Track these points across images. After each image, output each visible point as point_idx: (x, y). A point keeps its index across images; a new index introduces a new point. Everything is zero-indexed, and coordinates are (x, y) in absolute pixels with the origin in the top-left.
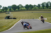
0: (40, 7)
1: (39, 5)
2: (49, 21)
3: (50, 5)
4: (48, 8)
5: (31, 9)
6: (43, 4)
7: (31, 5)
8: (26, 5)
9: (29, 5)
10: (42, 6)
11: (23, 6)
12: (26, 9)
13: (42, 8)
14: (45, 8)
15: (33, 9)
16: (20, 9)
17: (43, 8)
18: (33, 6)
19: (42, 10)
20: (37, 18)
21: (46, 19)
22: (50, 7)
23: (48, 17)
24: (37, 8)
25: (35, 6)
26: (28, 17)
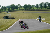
0: (39, 7)
1: (37, 5)
2: (47, 21)
3: (48, 6)
4: (46, 8)
5: (29, 9)
6: (41, 4)
7: (29, 5)
8: (25, 5)
9: (27, 5)
10: (40, 6)
11: (22, 6)
12: (24, 9)
13: (40, 8)
14: (43, 8)
15: (31, 9)
16: (19, 8)
17: (42, 8)
18: (32, 6)
19: (40, 10)
20: (35, 18)
21: (44, 19)
22: (48, 8)
23: (46, 17)
24: (36, 8)
25: (33, 6)
26: (26, 17)
